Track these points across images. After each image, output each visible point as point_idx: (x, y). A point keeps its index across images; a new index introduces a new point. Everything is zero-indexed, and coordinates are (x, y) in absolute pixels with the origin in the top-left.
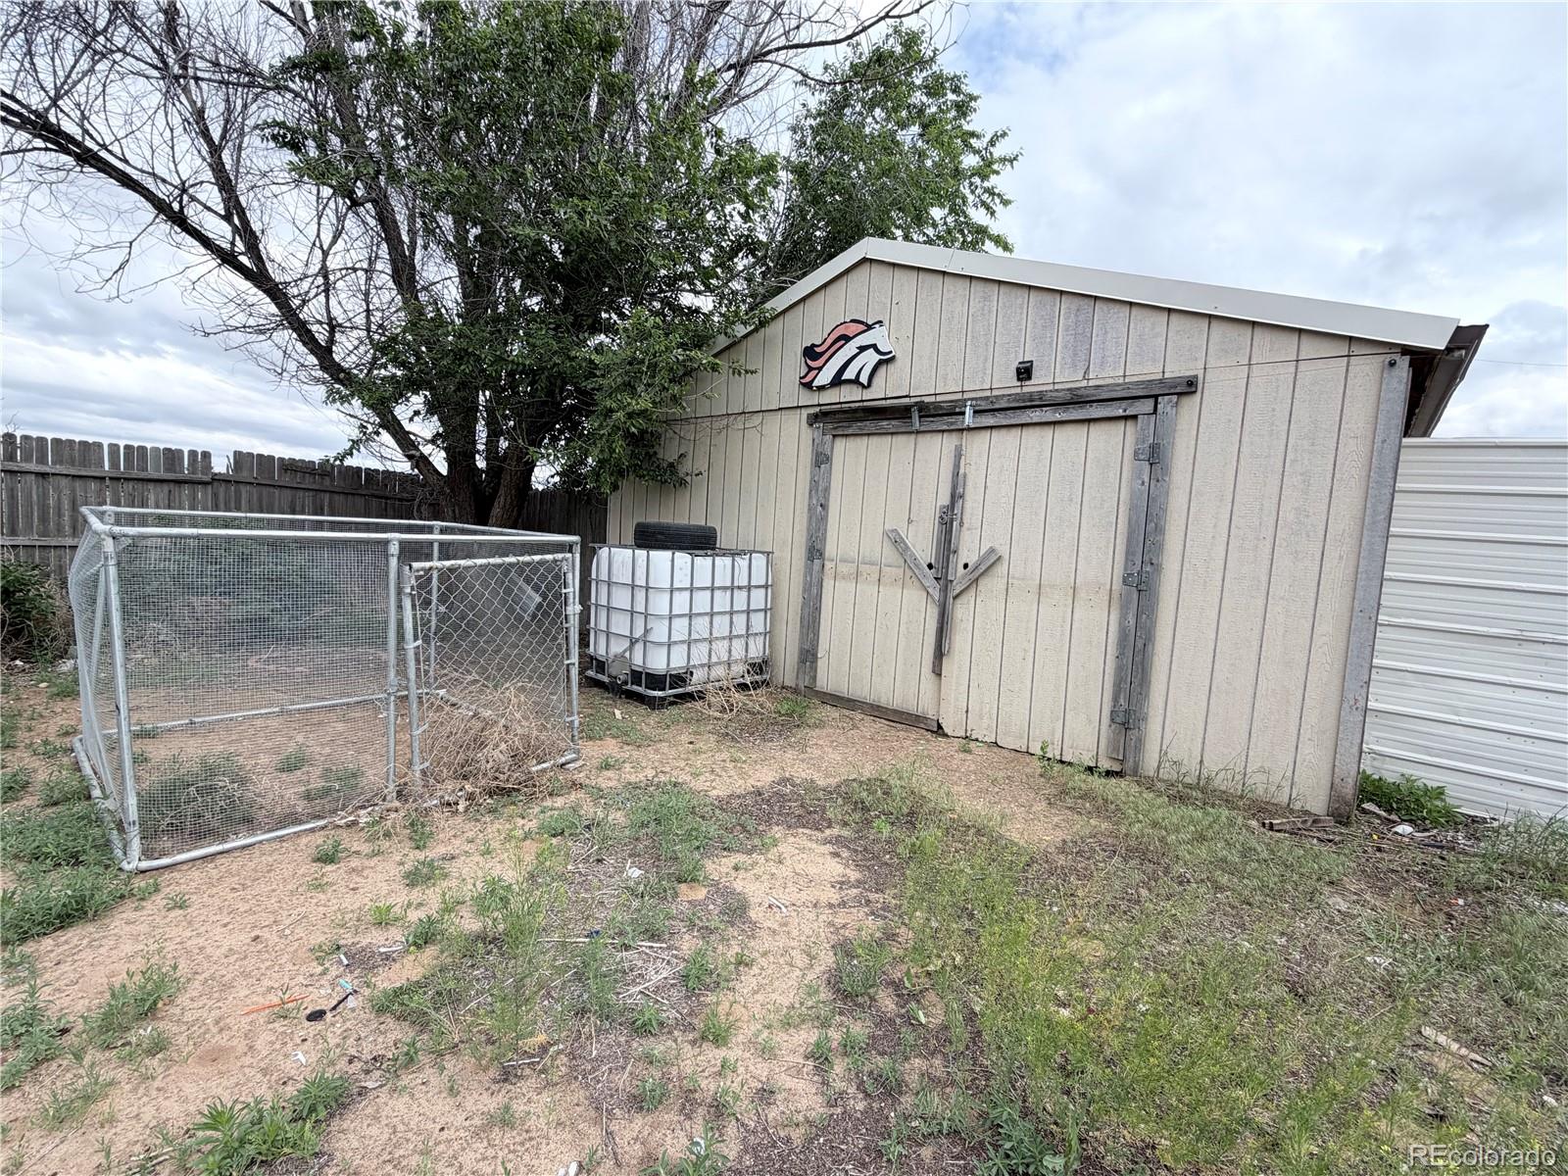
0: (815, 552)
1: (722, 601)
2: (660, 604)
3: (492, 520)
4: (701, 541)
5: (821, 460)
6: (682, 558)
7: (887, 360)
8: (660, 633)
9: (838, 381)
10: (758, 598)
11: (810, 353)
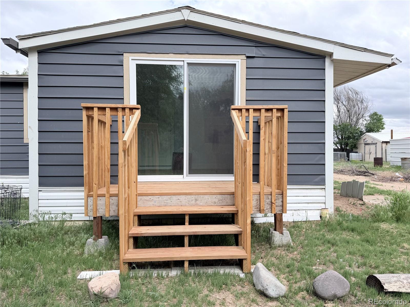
0: (365, 153)
1: (356, 156)
2: (353, 156)
3: (344, 151)
4: (357, 152)
5: (365, 147)
6: (354, 153)
7: (367, 141)
8: (353, 158)
9: (365, 142)
10: (361, 156)
11: (364, 140)
